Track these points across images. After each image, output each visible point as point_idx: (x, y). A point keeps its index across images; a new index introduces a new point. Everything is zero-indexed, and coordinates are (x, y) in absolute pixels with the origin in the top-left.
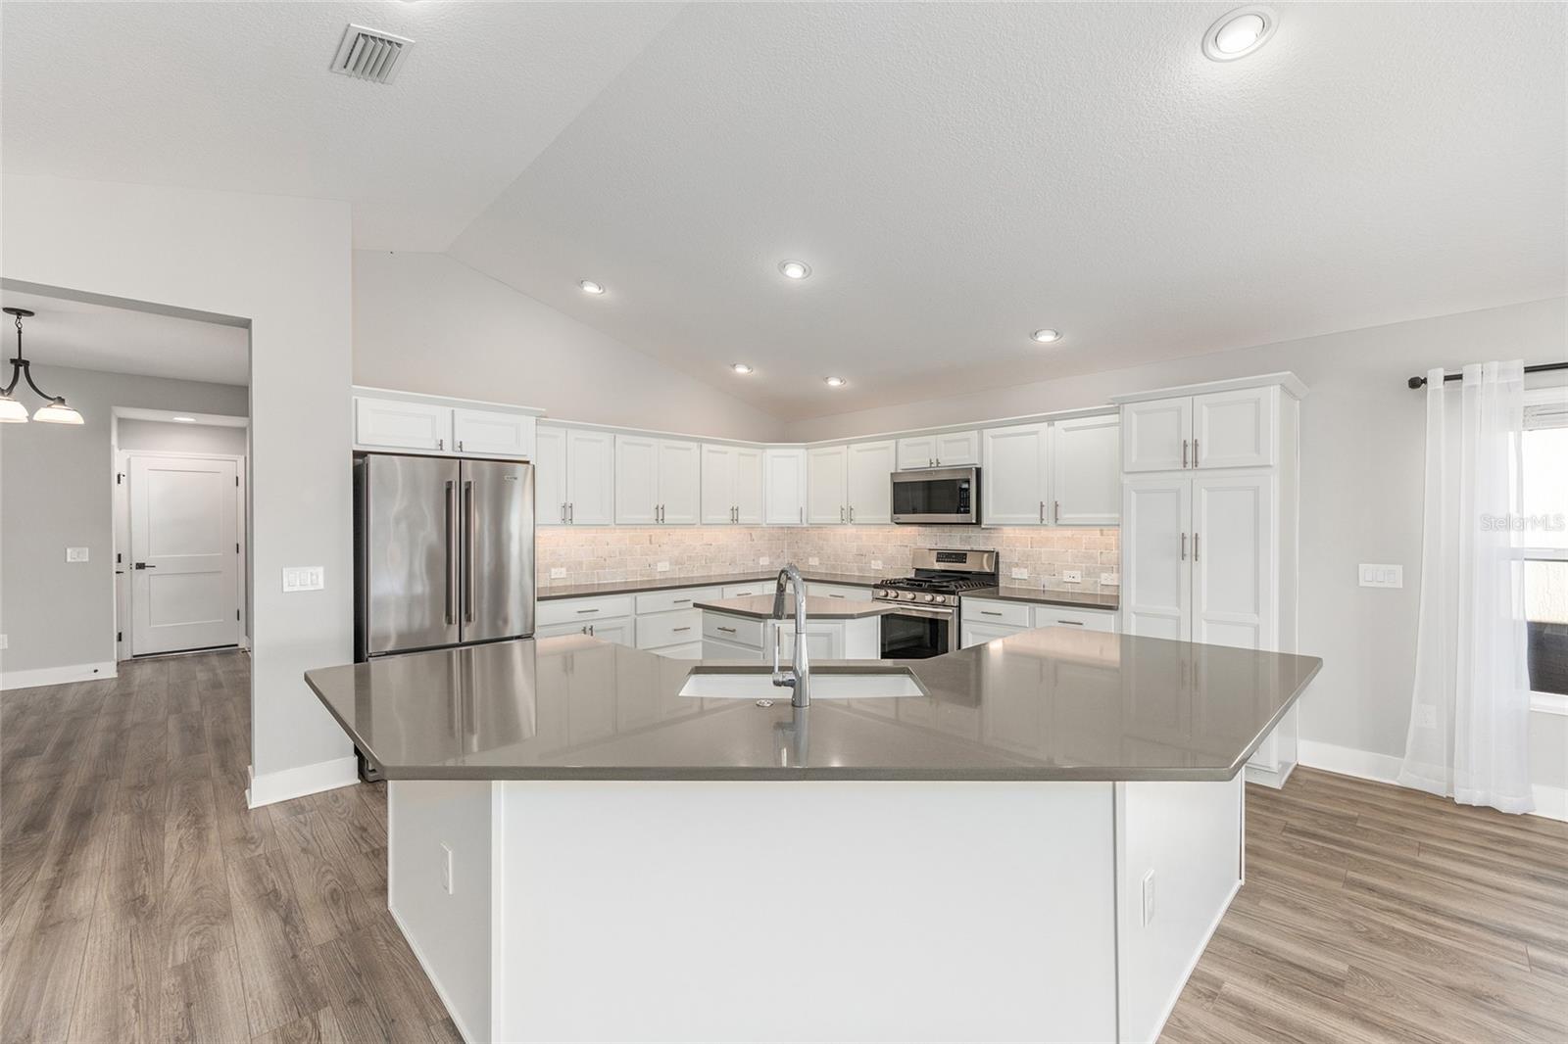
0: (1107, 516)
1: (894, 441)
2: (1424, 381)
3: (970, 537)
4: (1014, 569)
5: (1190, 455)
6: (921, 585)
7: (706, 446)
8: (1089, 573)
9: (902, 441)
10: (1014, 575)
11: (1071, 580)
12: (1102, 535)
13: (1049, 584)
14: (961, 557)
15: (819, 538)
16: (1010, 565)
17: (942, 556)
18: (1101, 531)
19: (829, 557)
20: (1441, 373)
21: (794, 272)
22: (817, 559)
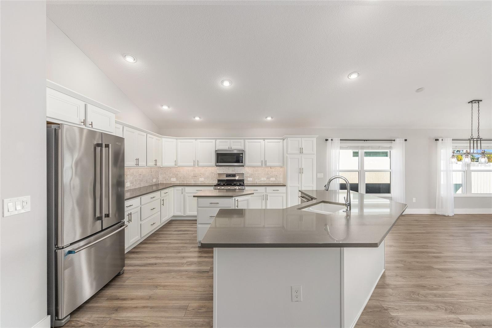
0: (278, 164)
1: (214, 140)
2: (328, 140)
3: (235, 170)
4: (248, 178)
5: (301, 151)
6: (232, 184)
7: (148, 135)
8: (268, 178)
9: (218, 141)
10: (248, 180)
11: (264, 180)
12: (271, 168)
13: (258, 182)
14: (234, 175)
15: (176, 171)
16: (247, 177)
17: (228, 175)
18: (271, 167)
19: (181, 178)
20: (331, 139)
21: (226, 84)
22: (175, 179)
